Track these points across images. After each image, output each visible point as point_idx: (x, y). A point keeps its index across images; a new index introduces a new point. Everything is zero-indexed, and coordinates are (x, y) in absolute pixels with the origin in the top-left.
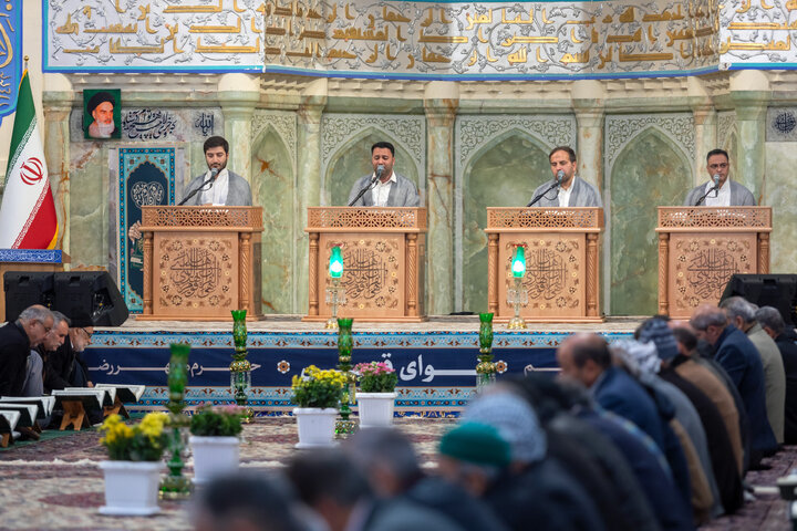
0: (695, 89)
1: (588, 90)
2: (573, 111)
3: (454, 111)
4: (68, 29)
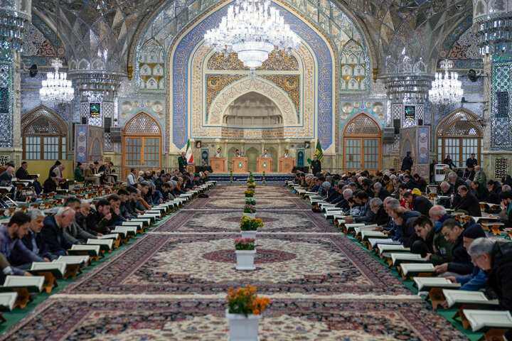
0: (279, 141)
1: (263, 141)
2: (261, 144)
3: (244, 143)
4: (194, 132)
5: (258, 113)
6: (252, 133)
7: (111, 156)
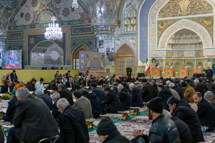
0: (203, 58)
1: (195, 58)
3: (184, 60)
4: (151, 54)
5: (192, 41)
6: (189, 53)
7: (110, 68)
